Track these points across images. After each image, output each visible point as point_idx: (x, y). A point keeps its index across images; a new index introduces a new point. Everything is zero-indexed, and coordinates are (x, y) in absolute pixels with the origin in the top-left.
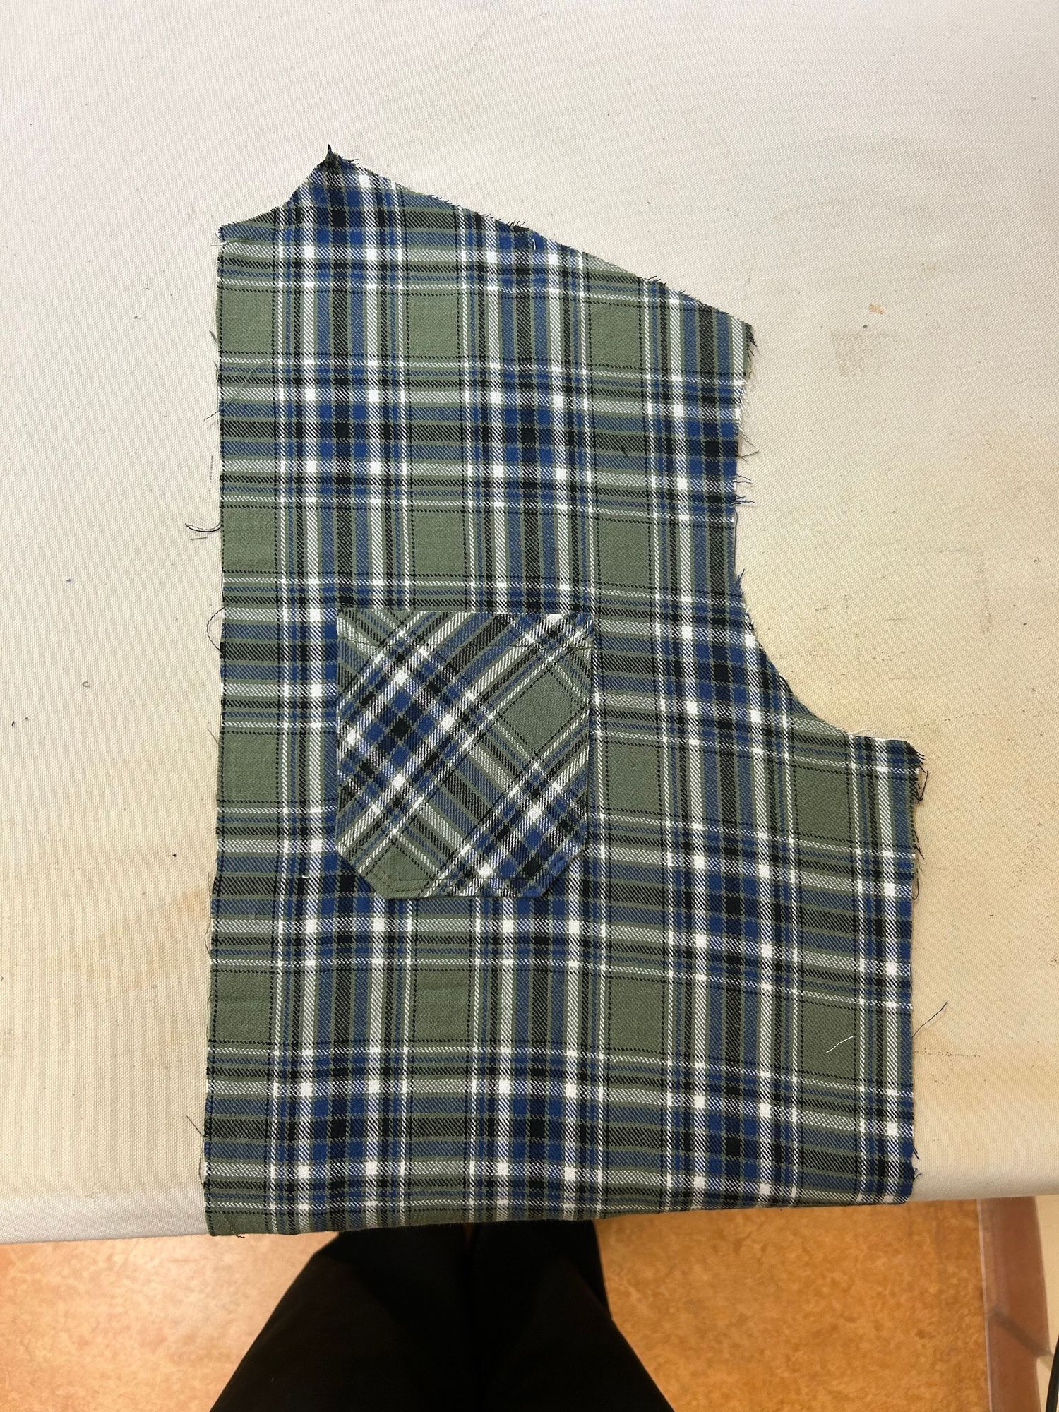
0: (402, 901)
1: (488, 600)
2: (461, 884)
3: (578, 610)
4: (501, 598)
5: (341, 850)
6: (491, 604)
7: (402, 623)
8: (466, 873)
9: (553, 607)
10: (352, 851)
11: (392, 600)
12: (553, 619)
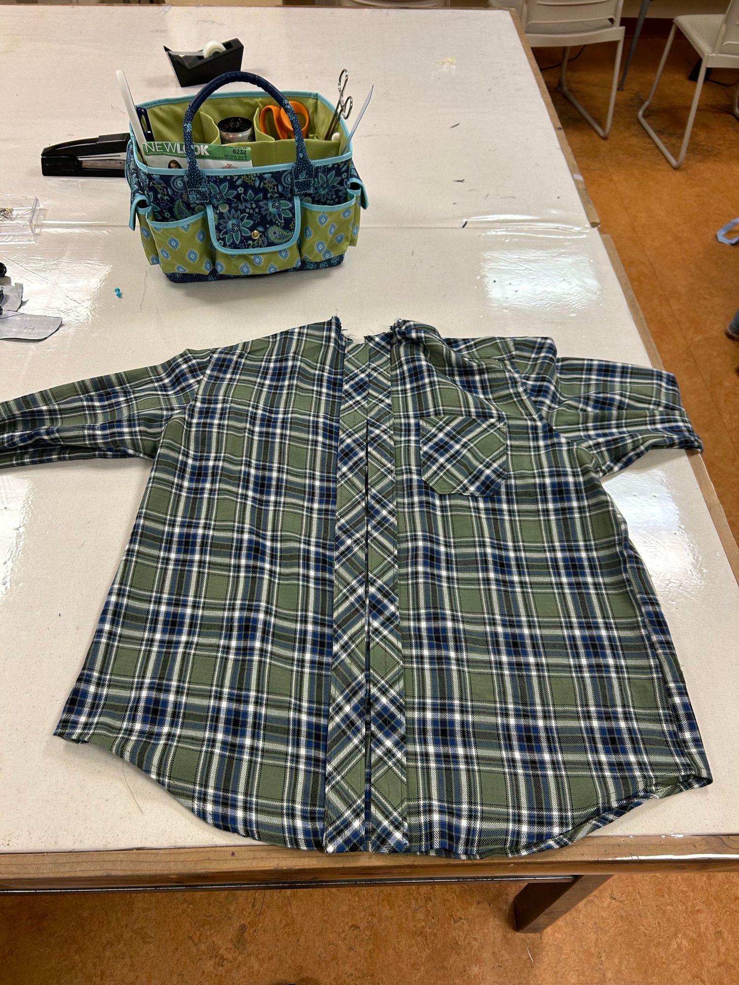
0: (445, 495)
1: (469, 414)
2: (464, 492)
3: (500, 418)
4: (473, 414)
5: (423, 479)
6: (470, 416)
7: (441, 420)
8: (465, 489)
9: (492, 417)
10: (428, 479)
11: (437, 413)
12: (492, 420)
